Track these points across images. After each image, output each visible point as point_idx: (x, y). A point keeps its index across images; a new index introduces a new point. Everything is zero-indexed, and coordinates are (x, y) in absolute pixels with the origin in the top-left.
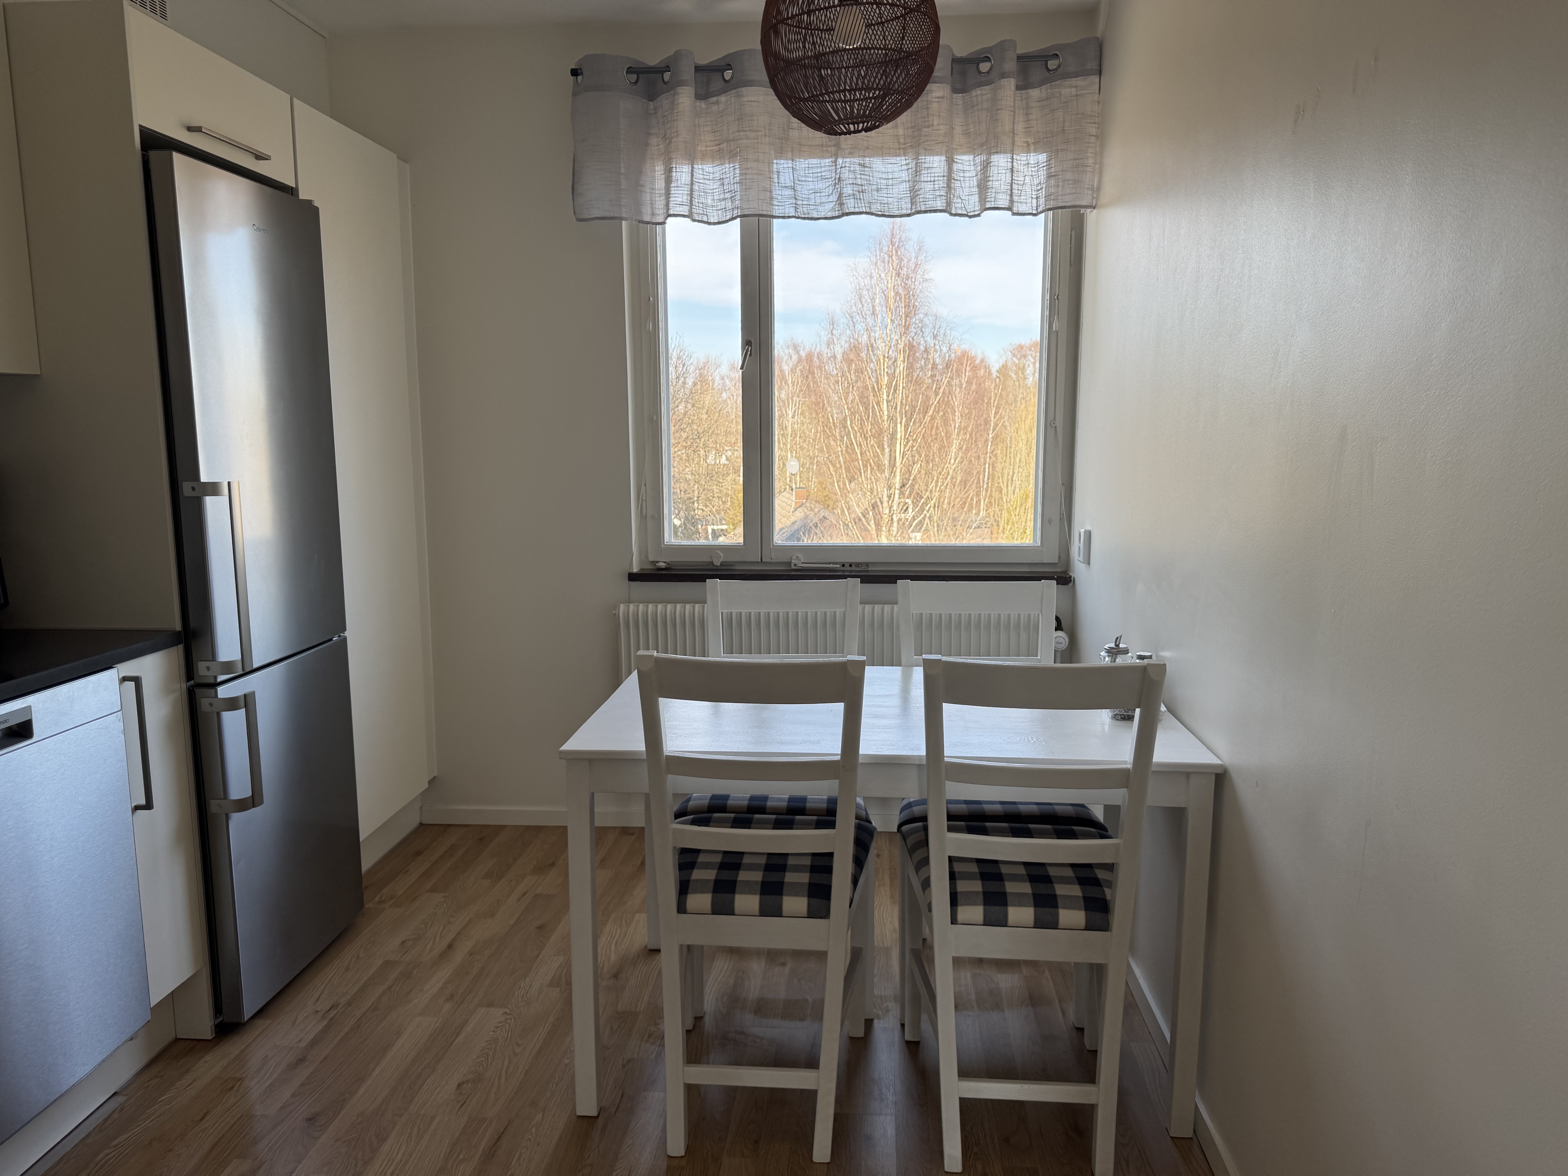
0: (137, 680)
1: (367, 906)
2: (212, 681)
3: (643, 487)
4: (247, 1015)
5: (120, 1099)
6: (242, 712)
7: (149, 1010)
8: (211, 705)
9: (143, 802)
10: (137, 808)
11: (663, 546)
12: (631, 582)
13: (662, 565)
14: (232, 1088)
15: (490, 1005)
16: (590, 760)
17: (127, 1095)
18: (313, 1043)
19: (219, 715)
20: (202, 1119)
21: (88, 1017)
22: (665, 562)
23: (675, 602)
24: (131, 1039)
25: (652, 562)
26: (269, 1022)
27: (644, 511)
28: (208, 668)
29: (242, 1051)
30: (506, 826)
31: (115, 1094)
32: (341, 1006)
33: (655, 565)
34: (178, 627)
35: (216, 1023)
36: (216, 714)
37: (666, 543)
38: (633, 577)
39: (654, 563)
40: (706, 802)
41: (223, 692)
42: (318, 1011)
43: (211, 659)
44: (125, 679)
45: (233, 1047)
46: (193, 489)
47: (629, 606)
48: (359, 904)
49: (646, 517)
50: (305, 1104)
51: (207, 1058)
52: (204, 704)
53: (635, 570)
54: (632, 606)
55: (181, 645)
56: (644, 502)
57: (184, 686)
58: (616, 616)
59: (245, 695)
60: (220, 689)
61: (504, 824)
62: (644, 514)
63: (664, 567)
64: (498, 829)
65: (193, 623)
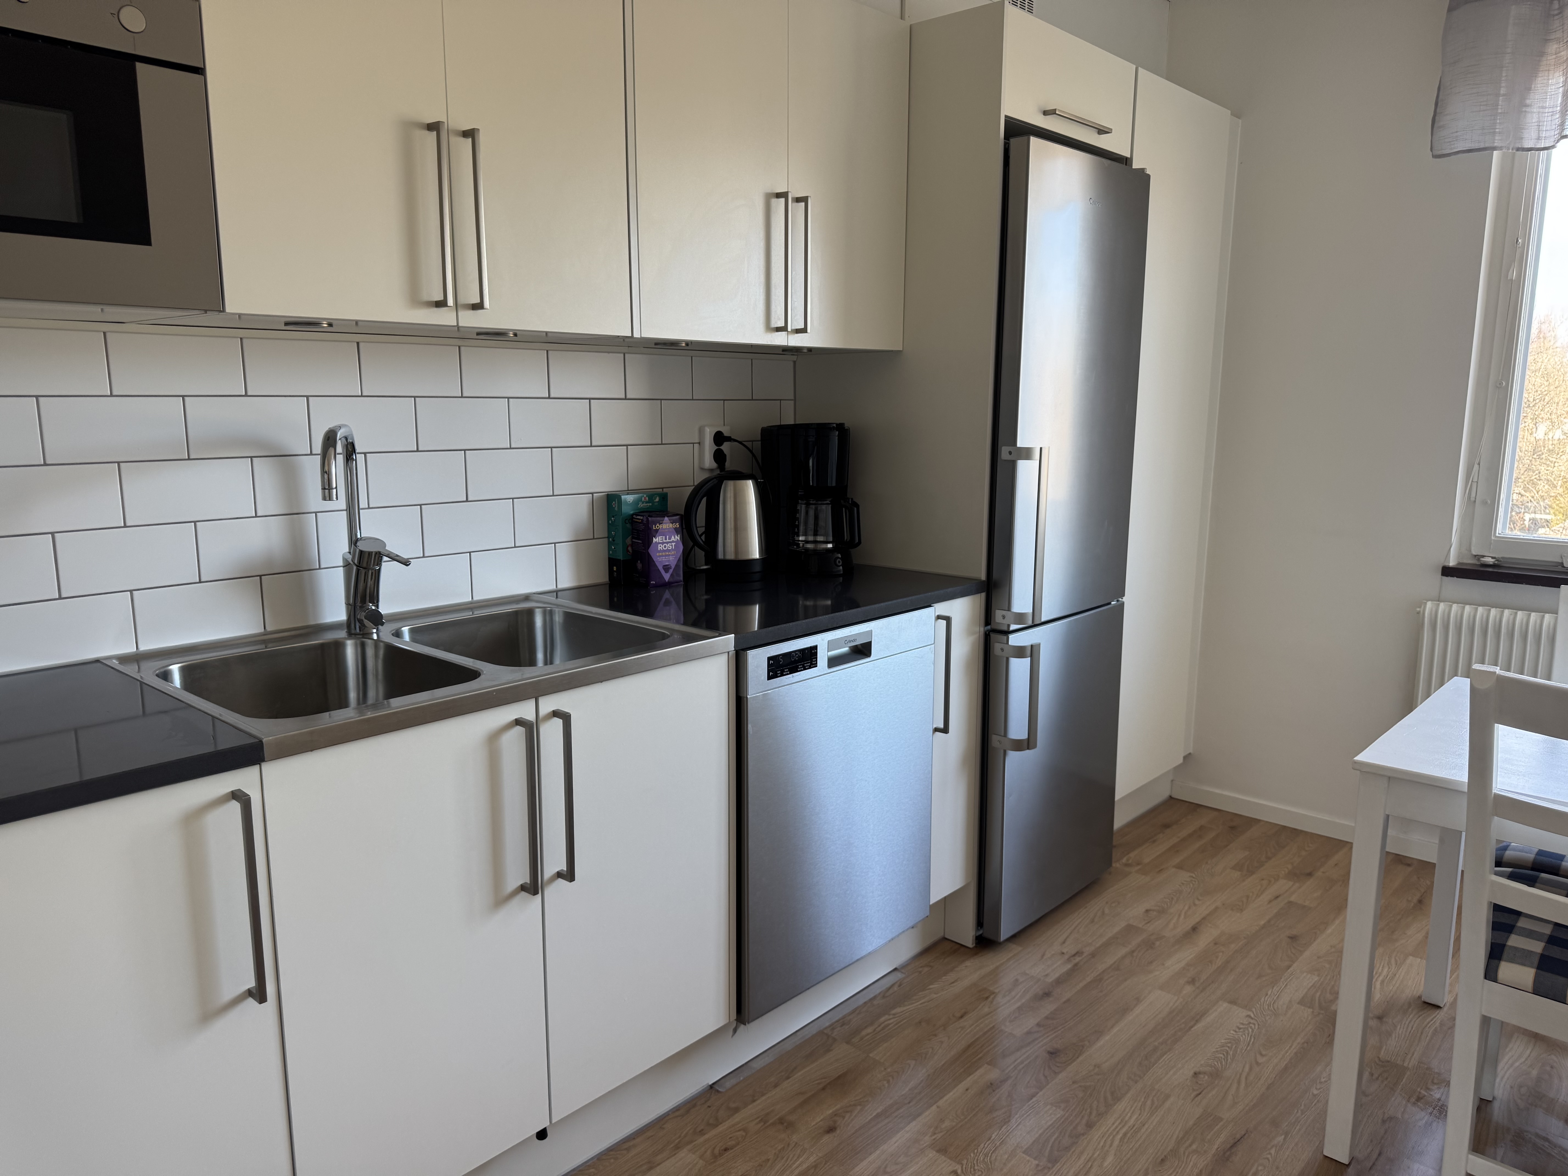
0: (948, 619)
1: (1114, 865)
2: (1005, 628)
3: (1476, 466)
4: (1003, 938)
5: (899, 976)
6: (1027, 661)
7: (929, 906)
8: (1002, 650)
9: (941, 726)
10: (936, 730)
11: (1493, 538)
12: (1445, 578)
13: (1490, 561)
14: (987, 998)
15: (1233, 1002)
16: (1389, 778)
17: (905, 973)
18: (1059, 982)
19: (1007, 659)
20: (962, 1017)
21: (885, 899)
22: (1493, 558)
23: (1503, 607)
24: (913, 927)
25: (1475, 556)
26: (1020, 949)
27: (1473, 495)
28: (1004, 617)
29: (997, 968)
30: (1259, 821)
31: (895, 969)
32: (1085, 955)
33: (1479, 560)
34: (983, 577)
35: (977, 935)
36: (1005, 659)
37: (1497, 535)
38: (1447, 572)
39: (1478, 557)
40: (1531, 856)
41: (1015, 640)
42: (1063, 953)
43: (1007, 609)
44: (939, 617)
45: (989, 961)
46: (1010, 453)
47: (1438, 605)
48: (1108, 861)
49: (1475, 501)
50: (1048, 1036)
51: (968, 963)
52: (997, 648)
53: (1452, 563)
54: (1442, 606)
55: (984, 593)
56: (1475, 485)
57: (982, 629)
58: (1420, 616)
59: (1032, 646)
60: (1012, 637)
61: (1258, 818)
62: (1472, 499)
63: (1491, 563)
64: (1252, 822)
65: (995, 575)
